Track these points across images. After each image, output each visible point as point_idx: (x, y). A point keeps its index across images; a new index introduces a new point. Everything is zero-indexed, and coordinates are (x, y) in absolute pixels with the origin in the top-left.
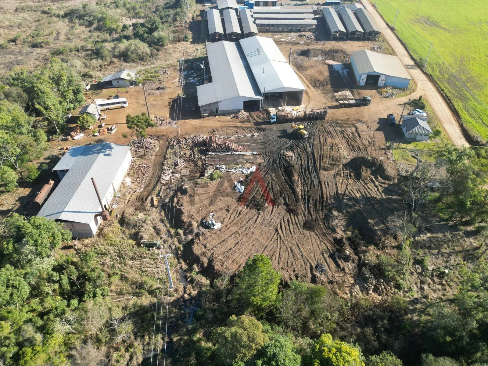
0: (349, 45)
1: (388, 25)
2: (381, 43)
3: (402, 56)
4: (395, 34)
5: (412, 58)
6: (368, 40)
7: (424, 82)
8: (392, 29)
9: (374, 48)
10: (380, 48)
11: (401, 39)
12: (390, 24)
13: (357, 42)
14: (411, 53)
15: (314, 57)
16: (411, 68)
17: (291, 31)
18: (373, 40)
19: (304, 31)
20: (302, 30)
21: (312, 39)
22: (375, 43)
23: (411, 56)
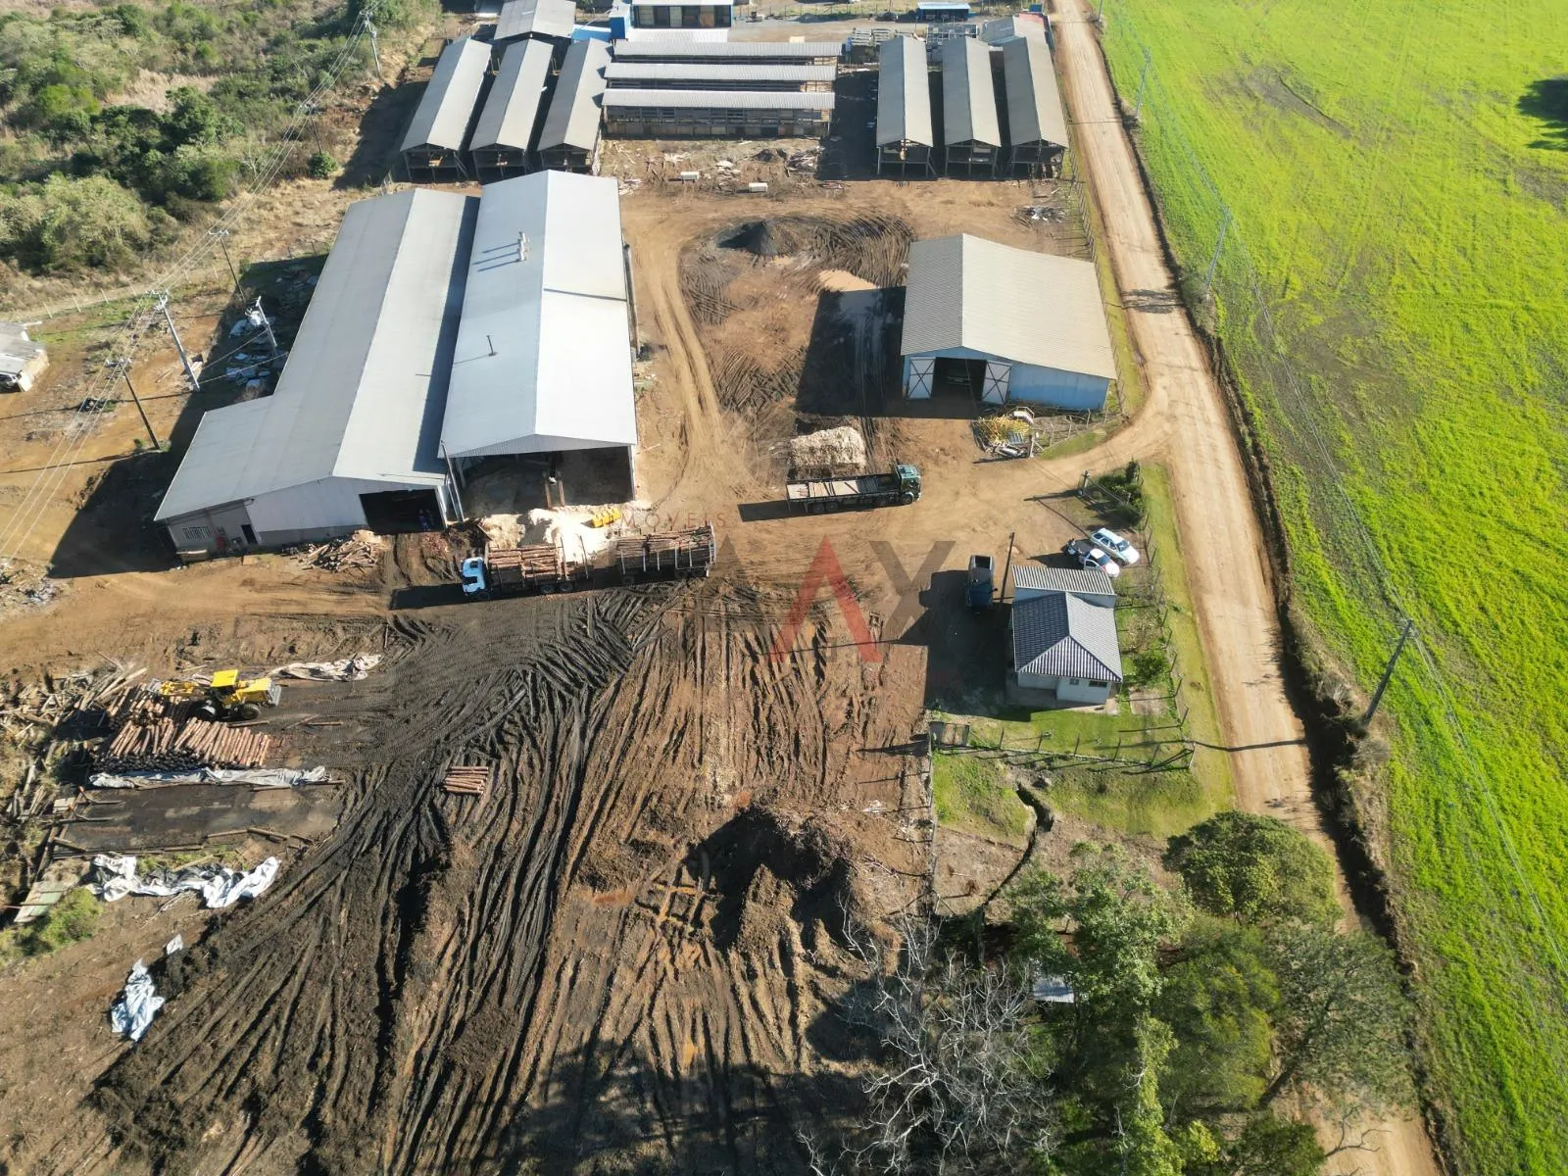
0: (938, 199)
1: (1117, 104)
2: (1062, 189)
3: (1130, 247)
4: (1133, 145)
5: (1168, 261)
6: (1021, 173)
7: (1186, 375)
8: (1128, 123)
9: (1030, 212)
10: (1050, 213)
11: (1147, 170)
12: (1125, 103)
13: (972, 185)
14: (1168, 234)
15: (781, 254)
16: (1153, 309)
17: (738, 135)
18: (1039, 175)
19: (790, 135)
20: (781, 130)
21: (807, 169)
22: (1043, 188)
23: (1164, 246)
